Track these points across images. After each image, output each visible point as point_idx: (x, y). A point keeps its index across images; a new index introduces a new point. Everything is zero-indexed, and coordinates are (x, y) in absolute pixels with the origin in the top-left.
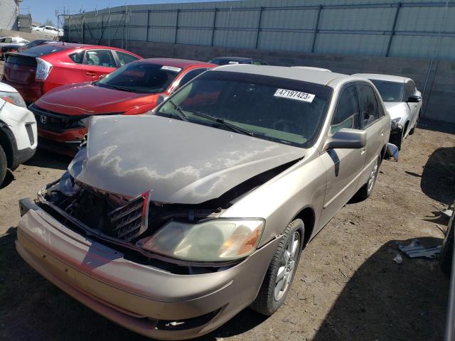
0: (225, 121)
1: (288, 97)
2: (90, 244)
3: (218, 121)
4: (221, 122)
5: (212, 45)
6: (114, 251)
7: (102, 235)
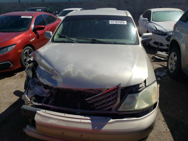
0: (97, 39)
1: (116, 23)
2: (89, 118)
3: (92, 40)
4: (95, 40)
5: (19, 2)
6: (104, 118)
7: (87, 111)
